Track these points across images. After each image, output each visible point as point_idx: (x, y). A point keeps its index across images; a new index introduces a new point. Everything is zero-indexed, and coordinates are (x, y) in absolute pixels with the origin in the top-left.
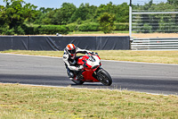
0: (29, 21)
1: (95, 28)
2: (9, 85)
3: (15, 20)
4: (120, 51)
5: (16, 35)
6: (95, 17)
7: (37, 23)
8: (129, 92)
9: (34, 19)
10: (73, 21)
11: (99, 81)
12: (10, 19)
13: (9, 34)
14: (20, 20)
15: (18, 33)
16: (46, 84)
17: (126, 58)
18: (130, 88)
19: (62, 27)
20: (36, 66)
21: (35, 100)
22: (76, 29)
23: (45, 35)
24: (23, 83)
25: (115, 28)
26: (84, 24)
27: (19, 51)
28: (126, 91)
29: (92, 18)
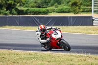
0: (20, 5)
1: (67, 10)
2: (5, 51)
3: (10, 4)
4: (85, 27)
5: (11, 15)
6: (68, 3)
7: (26, 7)
8: (91, 55)
9: (24, 4)
10: (52, 5)
11: (62, 48)
12: (7, 4)
13: (6, 14)
14: (14, 4)
15: (13, 14)
16: (33, 50)
17: (89, 31)
18: (92, 53)
19: (44, 9)
20: (25, 37)
21: (24, 61)
22: (54, 11)
23: (32, 15)
24: (16, 49)
25: (82, 10)
26: (60, 7)
27: (13, 27)
28: (89, 55)
29: (65, 3)
